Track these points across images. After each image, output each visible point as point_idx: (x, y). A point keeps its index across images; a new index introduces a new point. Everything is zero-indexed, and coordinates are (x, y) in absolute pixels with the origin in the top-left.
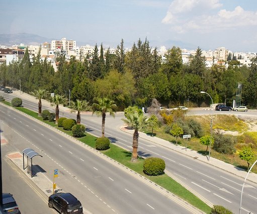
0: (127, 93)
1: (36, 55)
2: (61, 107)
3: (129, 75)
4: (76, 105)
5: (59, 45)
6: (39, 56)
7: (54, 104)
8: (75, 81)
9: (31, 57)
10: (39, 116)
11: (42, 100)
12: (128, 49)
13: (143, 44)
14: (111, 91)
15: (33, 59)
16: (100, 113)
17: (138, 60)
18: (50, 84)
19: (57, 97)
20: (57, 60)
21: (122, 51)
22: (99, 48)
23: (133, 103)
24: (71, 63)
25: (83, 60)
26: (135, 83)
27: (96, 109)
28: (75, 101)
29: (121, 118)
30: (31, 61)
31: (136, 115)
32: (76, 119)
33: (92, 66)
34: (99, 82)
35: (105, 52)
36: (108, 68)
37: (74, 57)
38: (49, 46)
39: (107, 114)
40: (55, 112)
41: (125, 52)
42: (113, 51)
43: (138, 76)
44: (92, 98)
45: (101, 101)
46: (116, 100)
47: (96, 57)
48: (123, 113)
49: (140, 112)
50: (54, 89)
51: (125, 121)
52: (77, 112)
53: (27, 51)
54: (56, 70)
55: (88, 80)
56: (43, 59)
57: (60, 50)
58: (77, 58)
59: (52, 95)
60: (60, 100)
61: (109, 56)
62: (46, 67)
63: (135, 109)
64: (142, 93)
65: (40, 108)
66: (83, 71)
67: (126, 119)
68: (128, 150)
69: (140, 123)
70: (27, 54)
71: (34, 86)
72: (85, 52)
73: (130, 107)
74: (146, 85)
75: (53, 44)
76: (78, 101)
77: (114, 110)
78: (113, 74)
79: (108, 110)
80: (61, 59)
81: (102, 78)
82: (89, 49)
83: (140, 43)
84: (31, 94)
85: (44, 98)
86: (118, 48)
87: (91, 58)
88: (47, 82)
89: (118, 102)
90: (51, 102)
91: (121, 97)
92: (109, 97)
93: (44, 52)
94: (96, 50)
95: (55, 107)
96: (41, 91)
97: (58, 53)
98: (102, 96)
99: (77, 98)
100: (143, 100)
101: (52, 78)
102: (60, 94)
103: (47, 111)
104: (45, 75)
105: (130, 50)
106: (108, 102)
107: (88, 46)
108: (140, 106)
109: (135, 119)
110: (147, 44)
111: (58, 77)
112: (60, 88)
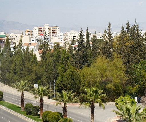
0: (117, 81)
1: (17, 44)
2: (45, 99)
3: (118, 62)
4: (62, 96)
5: (41, 31)
6: (20, 44)
7: (38, 96)
8: (60, 69)
9: (12, 46)
10: (22, 110)
11: (25, 93)
12: (116, 33)
13: (132, 26)
14: (99, 79)
15: (15, 48)
16: (88, 105)
17: (127, 44)
18: (33, 74)
19: (40, 88)
20: (40, 48)
21: (110, 35)
22: (85, 33)
23: (125, 93)
24: (55, 50)
25: (68, 47)
26: (125, 69)
27: (83, 100)
28: (60, 92)
29: (111, 109)
30: (12, 50)
31: (129, 105)
32: (62, 112)
33: (77, 53)
34: (86, 70)
35: (91, 37)
36: (94, 55)
37: (58, 45)
38: (31, 33)
39: (96, 105)
40: (38, 105)
41: (113, 36)
42: (100, 35)
43: (128, 62)
44: (79, 88)
45: (88, 91)
46: (105, 89)
47: (81, 43)
48: (114, 103)
49: (133, 103)
50: (37, 79)
51: (117, 113)
52: (63, 105)
53: (8, 39)
54: (39, 58)
55: (74, 69)
56: (25, 47)
58: (62, 45)
59: (36, 86)
60: (44, 91)
61: (95, 40)
62: (29, 56)
63: (127, 99)
65: (23, 101)
66: (68, 58)
67: (118, 110)
69: (134, 115)
70: (8, 43)
71: (16, 77)
72: (70, 38)
73: (121, 97)
74: (138, 72)
75: (36, 31)
76: (64, 93)
77: (104, 101)
78: (100, 61)
79: (97, 100)
80: (44, 47)
81: (89, 65)
82: (73, 35)
83: (128, 25)
84: (13, 87)
85: (26, 90)
86: (105, 32)
87: (76, 44)
88: (30, 72)
89: (108, 91)
90: (34, 94)
91: (111, 86)
92: (97, 87)
93: (26, 40)
94: (81, 36)
95: (38, 99)
96: (23, 83)
97: (41, 40)
98: (89, 85)
99: (62, 89)
100: (134, 89)
101: (35, 68)
102: (44, 85)
103: (30, 105)
104: (27, 64)
105: (118, 34)
106: (96, 92)
107: (73, 31)
108: (132, 95)
109: (128, 110)
110: (136, 28)
111: (42, 66)
112: (44, 79)
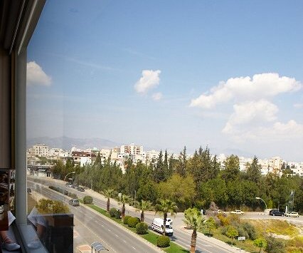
0: (188, 196)
1: (107, 158)
2: (127, 206)
3: (190, 179)
4: (141, 205)
5: (127, 150)
6: (109, 159)
7: (121, 203)
8: (141, 182)
9: (102, 160)
10: (107, 213)
11: (111, 199)
12: (190, 156)
13: (203, 151)
14: (173, 193)
15: (105, 161)
16: (162, 214)
17: (199, 165)
18: (118, 185)
19: (123, 197)
20: (126, 163)
21: (185, 157)
22: (164, 154)
23: (193, 205)
24: (137, 166)
25: (148, 164)
26: (195, 186)
27: (158, 210)
28: (140, 201)
29: (180, 219)
30: (103, 163)
31: (196, 216)
32: (140, 218)
33: (156, 170)
34: (162, 184)
35: (169, 157)
36: (170, 172)
37: (141, 162)
38: (119, 150)
39: (169, 214)
40: (121, 210)
41: (187, 159)
42: (176, 157)
43: (198, 180)
44: (155, 199)
45: (163, 202)
46: (177, 202)
47: (160, 162)
48: (183, 214)
49: (199, 214)
50: (122, 189)
51: (185, 221)
52: (141, 211)
54: (124, 172)
55: (152, 183)
56: (113, 162)
57: (128, 154)
58: (144, 162)
59: (120, 195)
60: (126, 200)
61: (172, 161)
62: (116, 169)
63: (195, 211)
64: (202, 197)
65: (108, 206)
66: (148, 174)
67: (186, 220)
68: (186, 249)
69: (199, 225)
70: (99, 157)
71: (104, 186)
72: (151, 156)
73: (190, 209)
74: (205, 189)
75: (123, 149)
76: (143, 201)
77: (175, 211)
78: (176, 178)
79: (170, 210)
80: (129, 163)
81: (165, 181)
82: (154, 154)
83: (201, 150)
84: (101, 193)
85: (112, 197)
86: (181, 154)
87: (156, 162)
88: (115, 182)
89: (179, 204)
90: (119, 200)
91: (182, 199)
92: (171, 199)
93: (114, 156)
94: (161, 156)
95: (121, 206)
96: (110, 191)
97: (126, 157)
98: (165, 197)
99: (141, 198)
100: (202, 203)
101: (120, 179)
102: (126, 195)
103: (114, 210)
104: (114, 176)
105: (192, 157)
106: (169, 203)
107: (153, 151)
108: (199, 208)
109: (194, 220)
110: (207, 152)
111: (126, 178)
112: (127, 189)
